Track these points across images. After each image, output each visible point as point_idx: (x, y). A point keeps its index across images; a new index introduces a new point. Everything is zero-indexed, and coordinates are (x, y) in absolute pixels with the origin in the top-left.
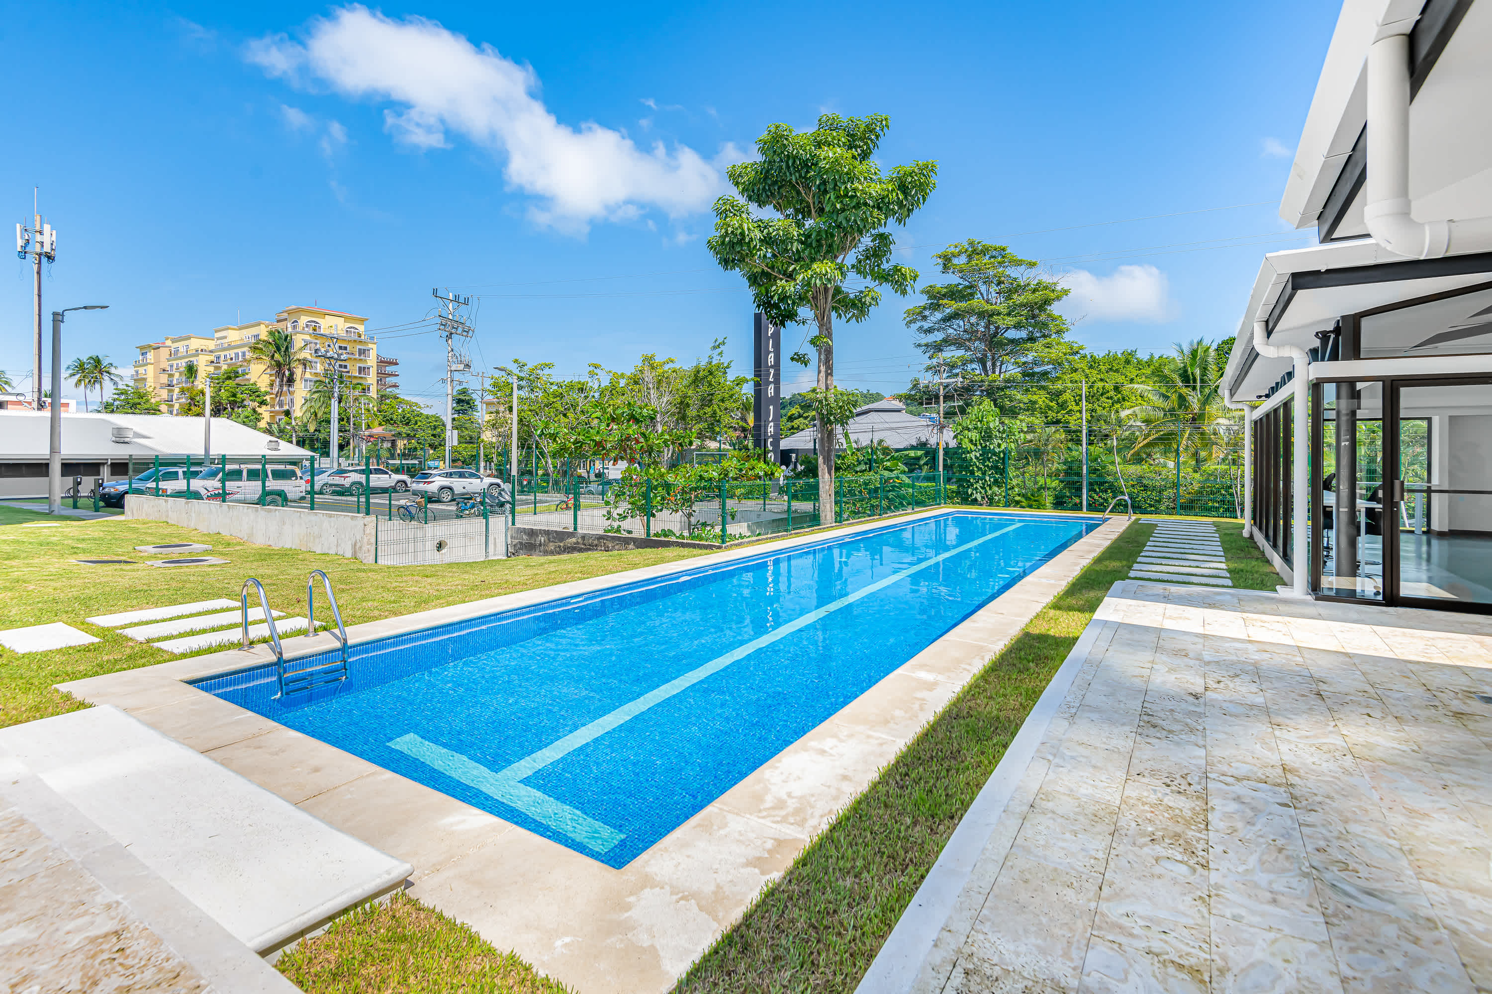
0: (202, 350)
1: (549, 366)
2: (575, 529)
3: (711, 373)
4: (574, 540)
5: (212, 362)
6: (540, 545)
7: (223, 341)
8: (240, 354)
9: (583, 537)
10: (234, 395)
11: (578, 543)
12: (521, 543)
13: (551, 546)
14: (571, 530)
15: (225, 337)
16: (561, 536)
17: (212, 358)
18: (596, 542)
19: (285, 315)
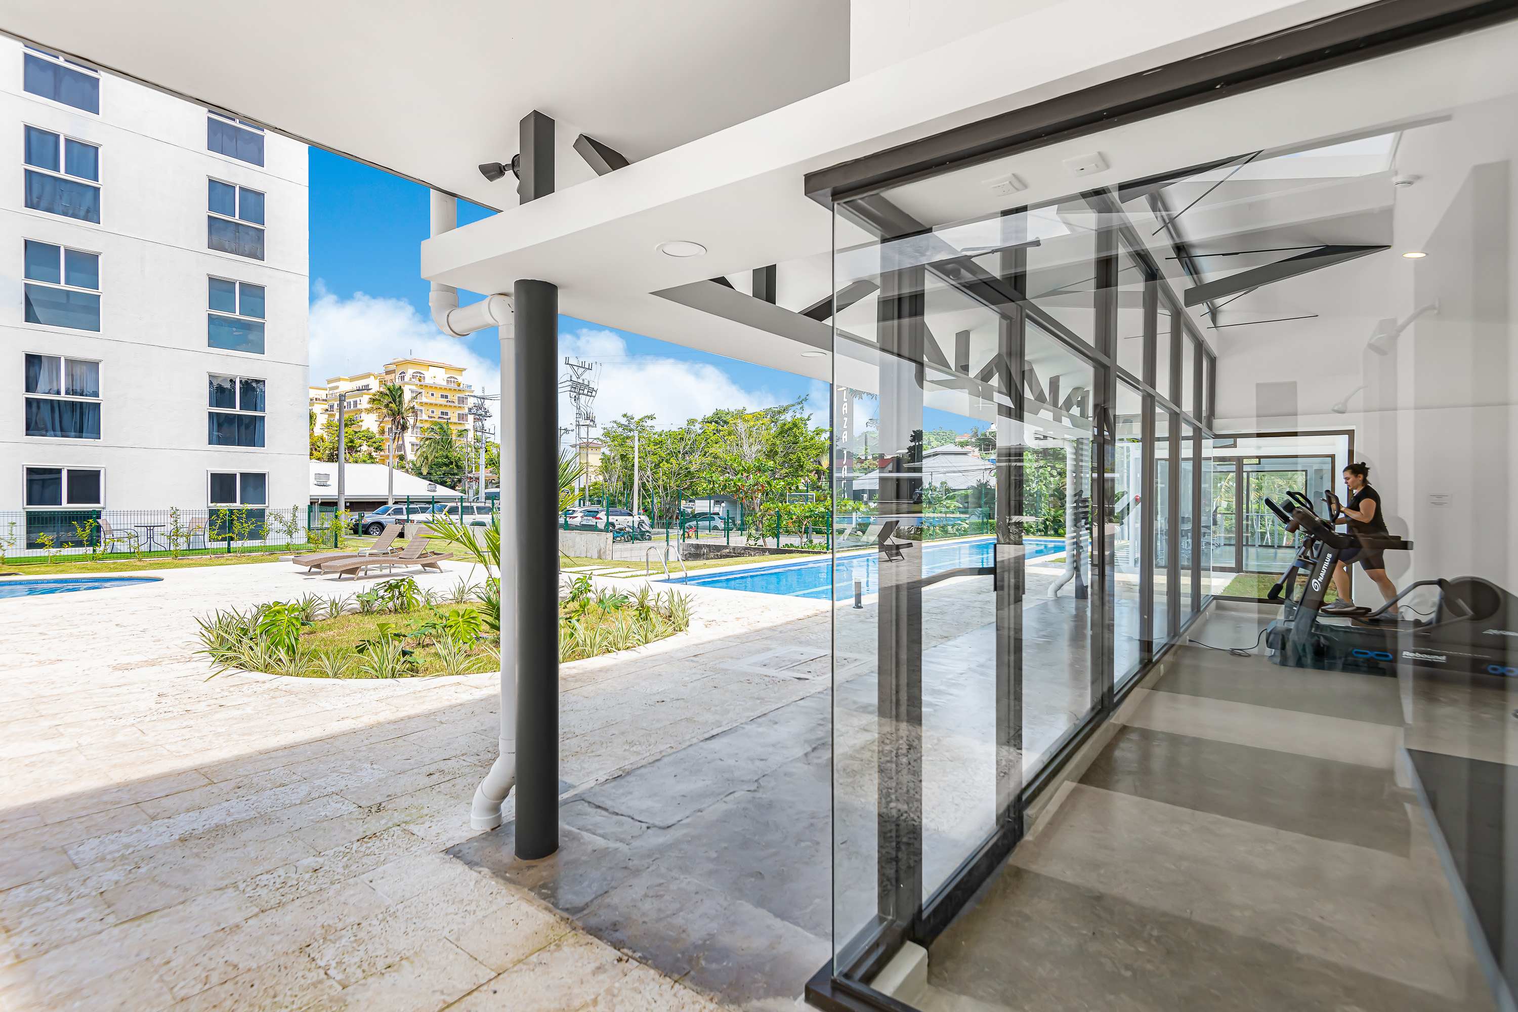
0: (316, 399)
1: (652, 417)
2: (728, 543)
3: (795, 425)
4: (728, 550)
5: (327, 410)
6: (704, 554)
7: (335, 391)
8: (352, 403)
9: (734, 549)
10: (352, 441)
11: (730, 552)
12: (690, 553)
13: (712, 555)
14: (726, 544)
15: (337, 387)
16: (718, 548)
17: (326, 407)
18: (743, 552)
19: (393, 367)
